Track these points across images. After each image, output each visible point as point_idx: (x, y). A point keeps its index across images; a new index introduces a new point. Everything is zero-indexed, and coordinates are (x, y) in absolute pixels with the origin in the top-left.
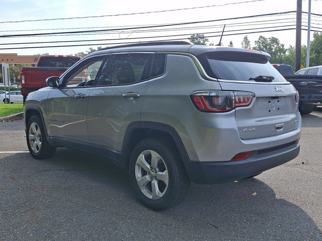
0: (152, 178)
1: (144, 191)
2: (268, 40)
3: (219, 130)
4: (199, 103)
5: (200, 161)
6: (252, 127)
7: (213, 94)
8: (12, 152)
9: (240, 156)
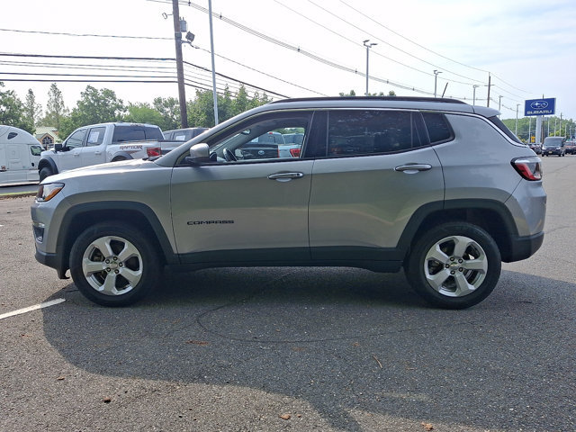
0: (453, 272)
2: (100, 92)
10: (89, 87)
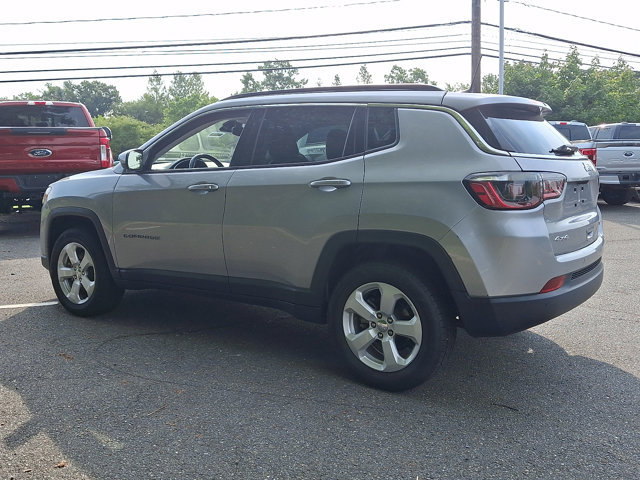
0: (381, 334)
1: (365, 359)
2: (408, 73)
3: (514, 239)
4: (485, 193)
5: (490, 295)
6: (563, 233)
7: (505, 178)
8: (18, 306)
9: (551, 285)
10: (395, 67)
